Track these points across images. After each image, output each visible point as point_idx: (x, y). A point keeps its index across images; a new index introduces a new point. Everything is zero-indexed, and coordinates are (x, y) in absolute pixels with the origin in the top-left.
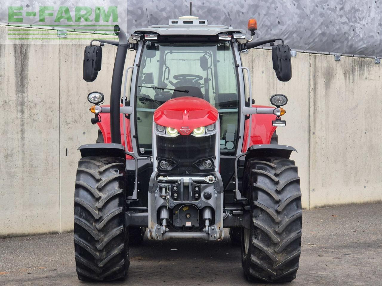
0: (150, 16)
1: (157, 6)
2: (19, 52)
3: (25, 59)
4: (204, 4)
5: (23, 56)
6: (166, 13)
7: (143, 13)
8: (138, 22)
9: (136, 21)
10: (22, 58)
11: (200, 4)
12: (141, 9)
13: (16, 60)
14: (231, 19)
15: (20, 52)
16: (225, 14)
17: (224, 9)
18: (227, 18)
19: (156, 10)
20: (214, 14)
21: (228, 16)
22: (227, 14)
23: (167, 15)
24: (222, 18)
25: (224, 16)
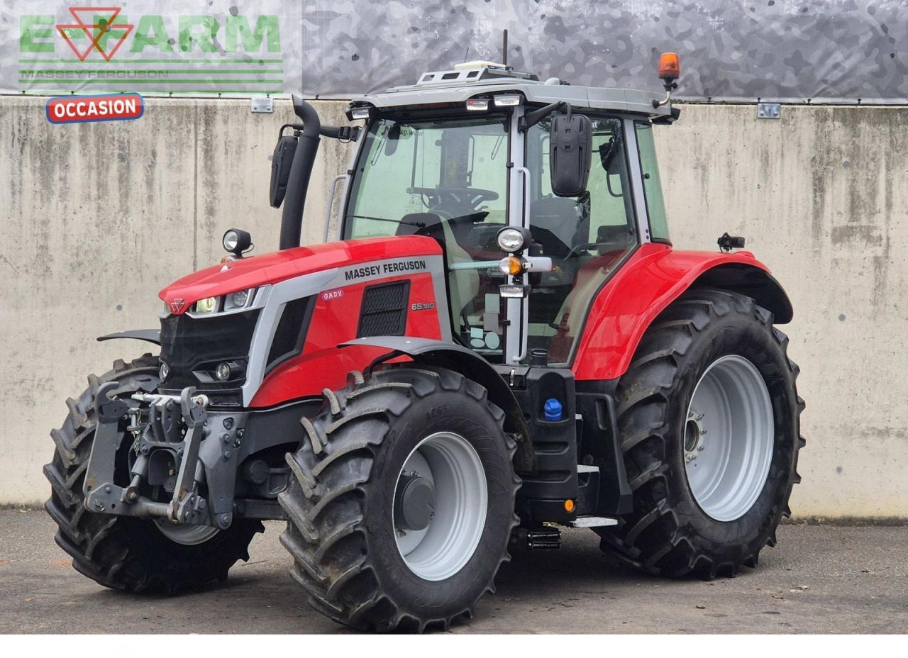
0: (651, 52)
1: (668, 30)
2: (334, 151)
3: (346, 163)
4: (805, 10)
5: (341, 157)
6: (693, 42)
7: (630, 47)
8: (621, 67)
9: (614, 66)
10: (340, 161)
11: (794, 11)
12: (625, 38)
13: (326, 167)
14: (892, 40)
15: (336, 150)
16: (873, 28)
17: (869, 18)
18: (881, 37)
19: (665, 37)
20: (838, 33)
21: (882, 34)
22: (879, 28)
23: (696, 46)
24: (864, 40)
25: (871, 34)
